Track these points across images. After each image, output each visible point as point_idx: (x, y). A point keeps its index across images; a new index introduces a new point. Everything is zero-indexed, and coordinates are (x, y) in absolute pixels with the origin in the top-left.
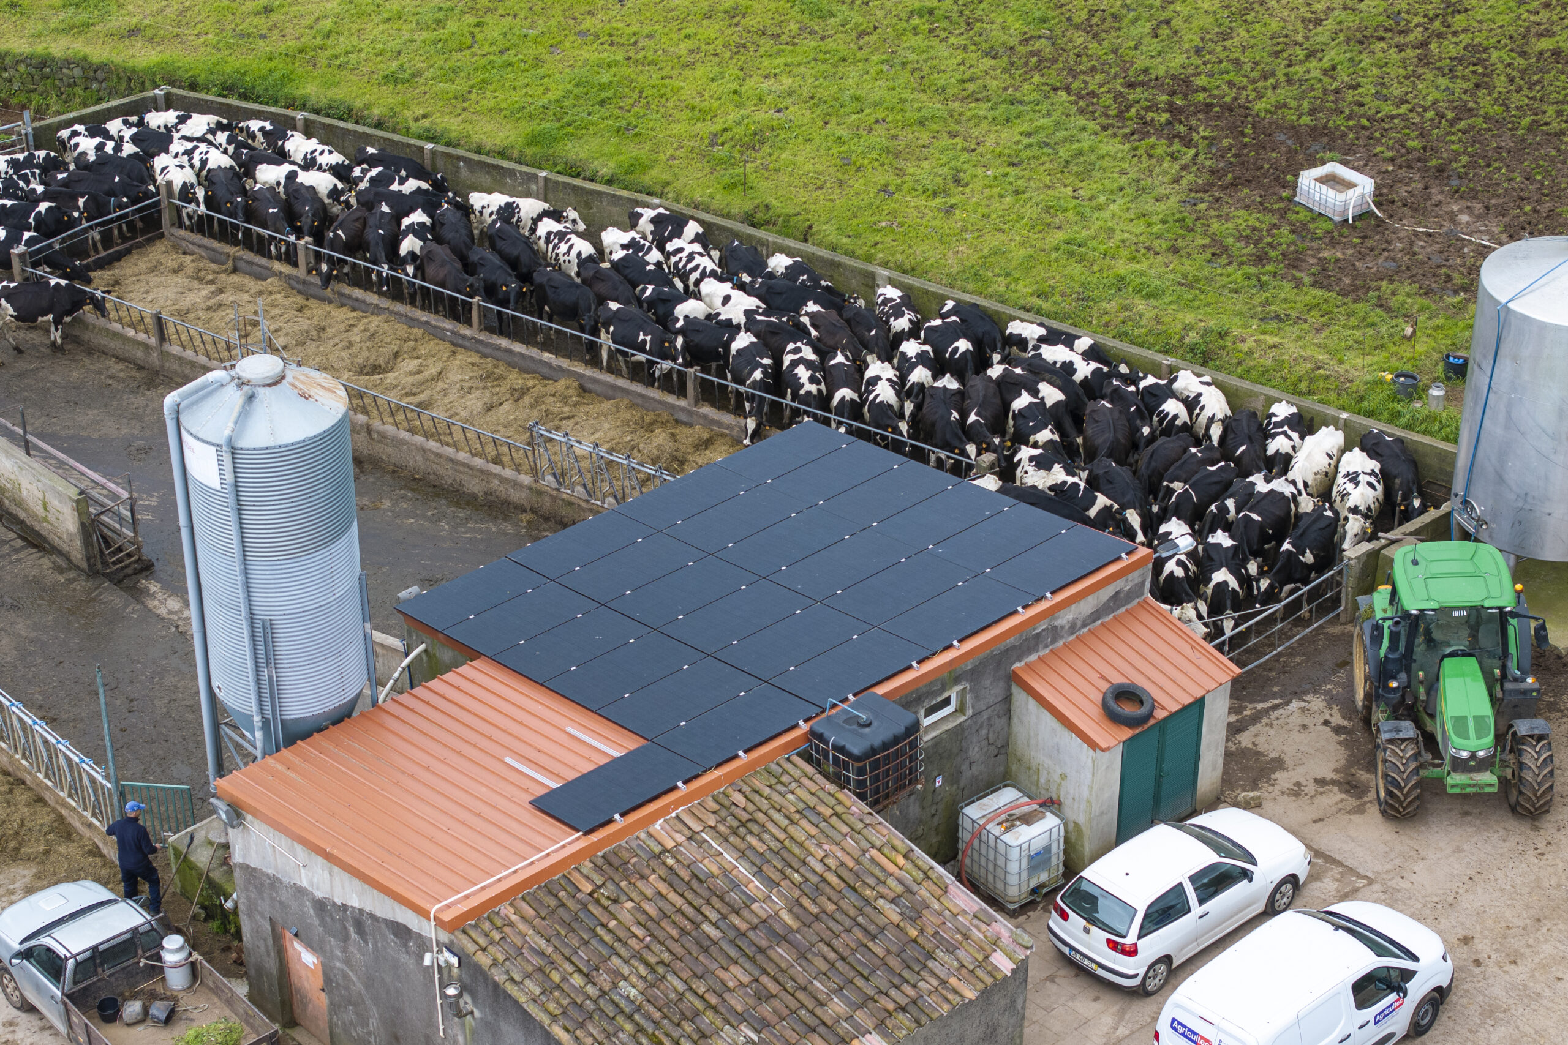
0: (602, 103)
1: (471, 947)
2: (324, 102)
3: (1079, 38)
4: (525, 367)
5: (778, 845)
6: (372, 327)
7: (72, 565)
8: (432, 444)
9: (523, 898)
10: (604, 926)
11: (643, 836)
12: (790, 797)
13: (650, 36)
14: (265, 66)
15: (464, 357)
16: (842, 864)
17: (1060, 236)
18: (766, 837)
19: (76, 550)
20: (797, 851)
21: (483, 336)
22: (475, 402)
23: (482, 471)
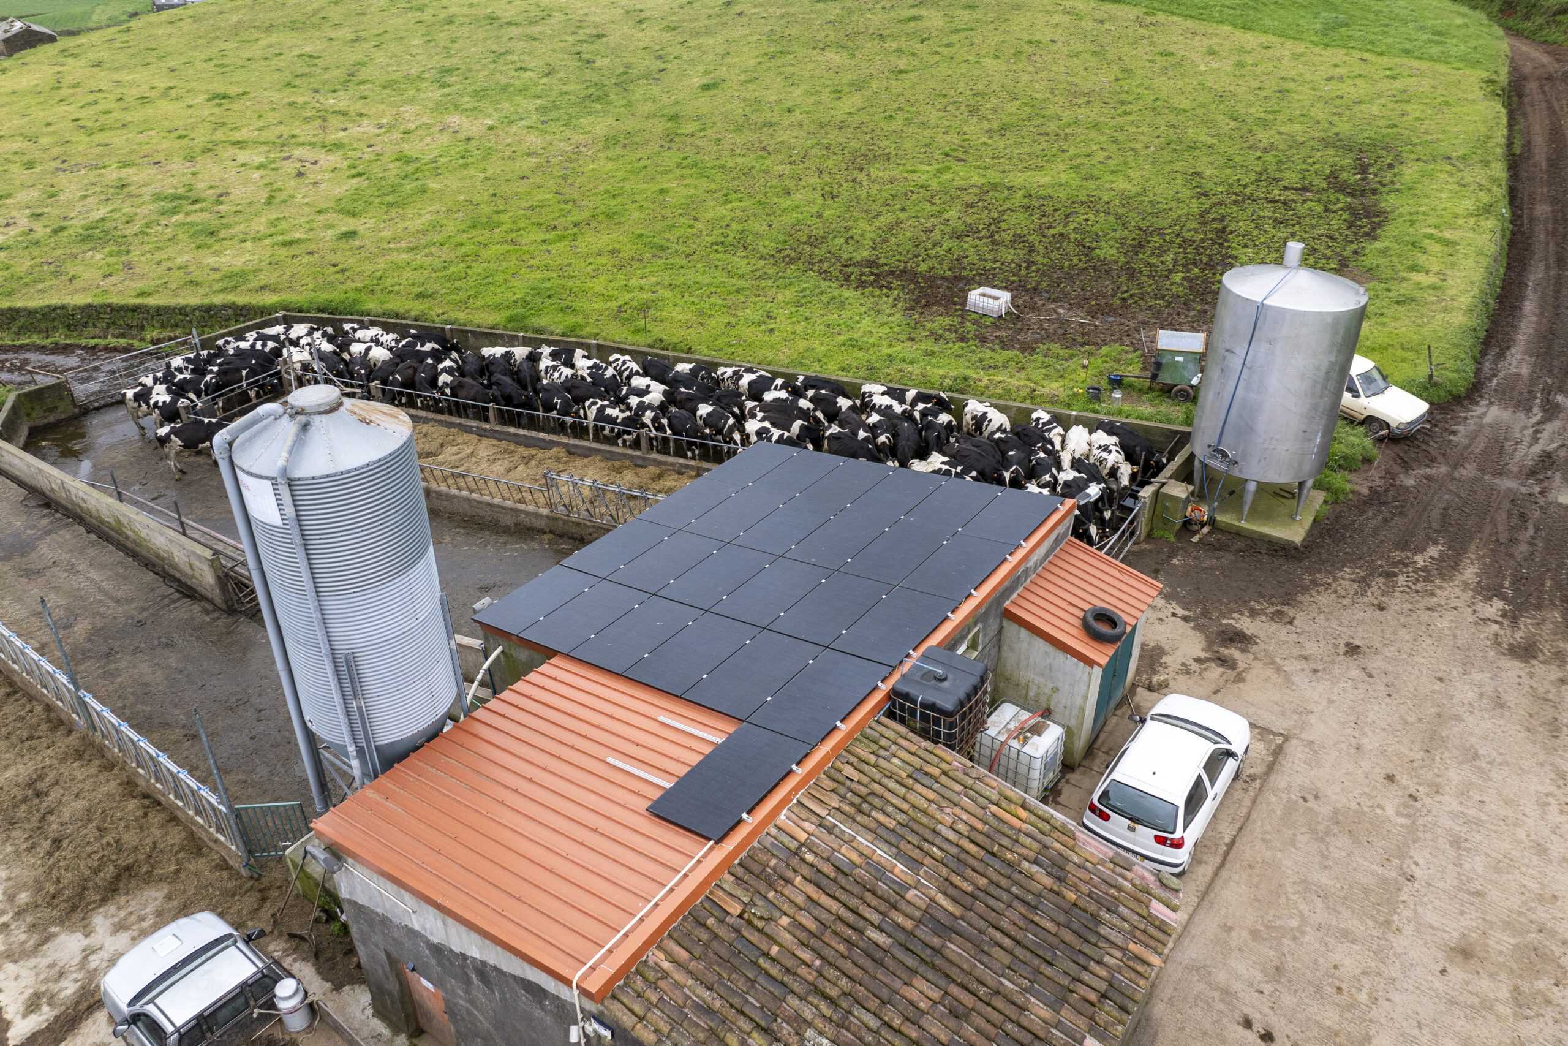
0: (549, 297)
1: (627, 1020)
2: (380, 311)
3: (808, 249)
4: (528, 443)
5: (905, 817)
6: (424, 430)
7: (216, 608)
8: (475, 496)
9: (670, 936)
10: (766, 955)
11: (773, 831)
12: (896, 761)
13: (570, 265)
14: (344, 296)
15: (486, 442)
16: (973, 828)
17: (842, 338)
18: (890, 809)
19: (217, 595)
20: (924, 820)
21: (498, 428)
22: (499, 468)
23: (512, 509)
